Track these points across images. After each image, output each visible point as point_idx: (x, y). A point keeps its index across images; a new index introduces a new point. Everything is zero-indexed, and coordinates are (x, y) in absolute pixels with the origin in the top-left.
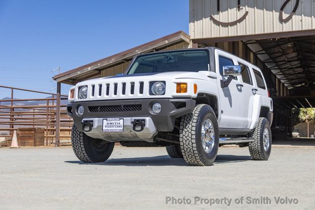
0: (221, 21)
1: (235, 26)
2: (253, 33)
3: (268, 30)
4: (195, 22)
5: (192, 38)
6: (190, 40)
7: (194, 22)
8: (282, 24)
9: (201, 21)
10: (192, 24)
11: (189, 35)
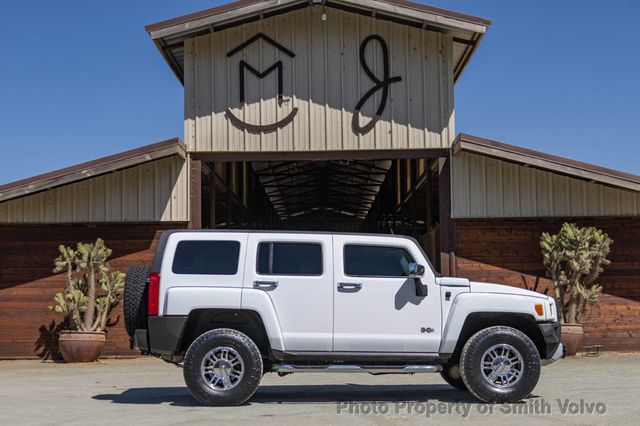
0: (247, 122)
1: (274, 133)
2: (307, 149)
3: (334, 146)
4: (197, 118)
5: (191, 149)
6: (187, 154)
7: (194, 119)
8: (357, 135)
9: (209, 117)
10: (189, 122)
11: (186, 142)
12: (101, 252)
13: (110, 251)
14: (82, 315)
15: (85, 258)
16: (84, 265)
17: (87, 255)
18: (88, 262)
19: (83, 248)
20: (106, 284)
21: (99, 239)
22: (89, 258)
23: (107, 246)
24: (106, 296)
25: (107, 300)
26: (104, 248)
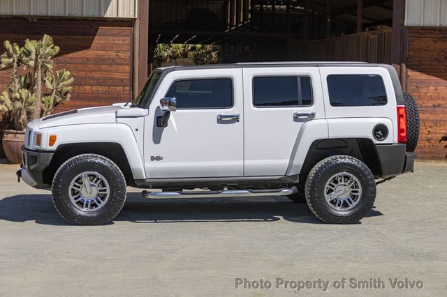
12: (49, 49)
13: (57, 48)
14: (29, 113)
15: (33, 56)
16: (32, 63)
17: (34, 52)
18: (36, 61)
19: (31, 45)
20: (52, 82)
21: (45, 35)
22: (37, 55)
23: (56, 43)
24: (51, 94)
25: (51, 99)
26: (52, 45)
